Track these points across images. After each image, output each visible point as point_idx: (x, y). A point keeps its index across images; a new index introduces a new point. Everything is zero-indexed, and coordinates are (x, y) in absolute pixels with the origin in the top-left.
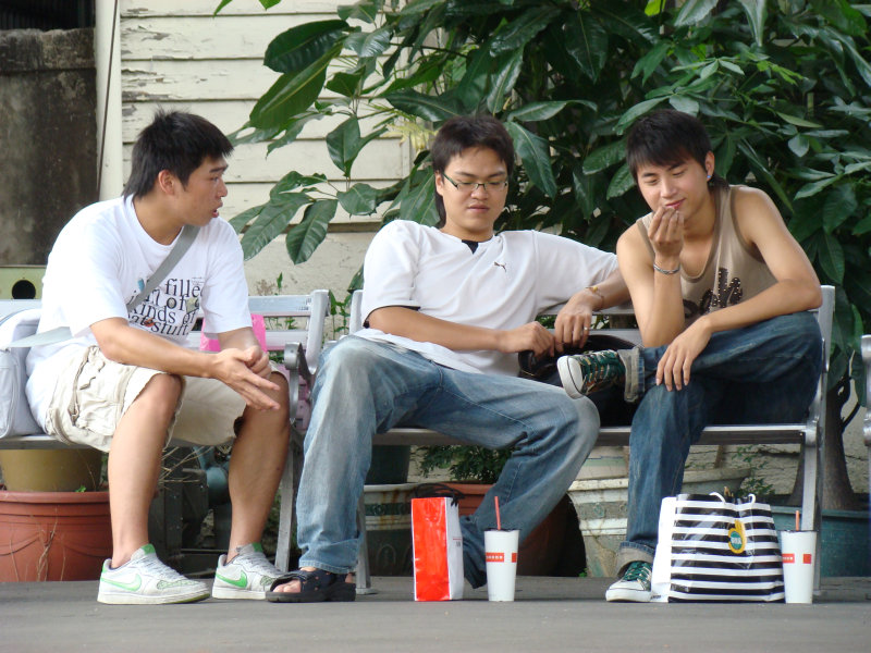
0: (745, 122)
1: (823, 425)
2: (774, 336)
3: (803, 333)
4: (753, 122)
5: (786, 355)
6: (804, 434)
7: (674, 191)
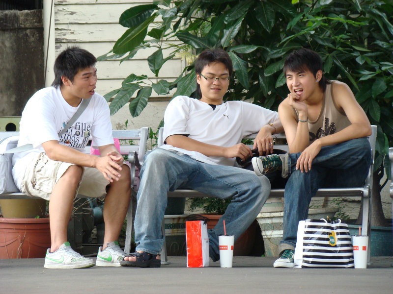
1: (371, 188)
2: (350, 148)
3: (362, 147)
5: (355, 157)
6: (363, 192)
7: (298, 84)
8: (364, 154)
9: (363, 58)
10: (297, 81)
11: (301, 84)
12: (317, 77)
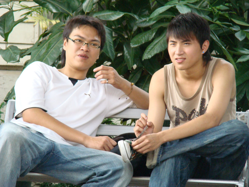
0: (214, 22)
2: (227, 134)
3: (242, 133)
4: (218, 22)
6: (237, 186)
7: (182, 53)
8: (243, 141)
9: (243, 34)
10: (181, 50)
11: (185, 53)
12: (203, 48)
